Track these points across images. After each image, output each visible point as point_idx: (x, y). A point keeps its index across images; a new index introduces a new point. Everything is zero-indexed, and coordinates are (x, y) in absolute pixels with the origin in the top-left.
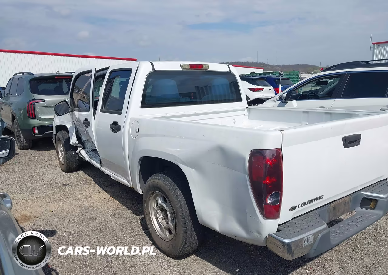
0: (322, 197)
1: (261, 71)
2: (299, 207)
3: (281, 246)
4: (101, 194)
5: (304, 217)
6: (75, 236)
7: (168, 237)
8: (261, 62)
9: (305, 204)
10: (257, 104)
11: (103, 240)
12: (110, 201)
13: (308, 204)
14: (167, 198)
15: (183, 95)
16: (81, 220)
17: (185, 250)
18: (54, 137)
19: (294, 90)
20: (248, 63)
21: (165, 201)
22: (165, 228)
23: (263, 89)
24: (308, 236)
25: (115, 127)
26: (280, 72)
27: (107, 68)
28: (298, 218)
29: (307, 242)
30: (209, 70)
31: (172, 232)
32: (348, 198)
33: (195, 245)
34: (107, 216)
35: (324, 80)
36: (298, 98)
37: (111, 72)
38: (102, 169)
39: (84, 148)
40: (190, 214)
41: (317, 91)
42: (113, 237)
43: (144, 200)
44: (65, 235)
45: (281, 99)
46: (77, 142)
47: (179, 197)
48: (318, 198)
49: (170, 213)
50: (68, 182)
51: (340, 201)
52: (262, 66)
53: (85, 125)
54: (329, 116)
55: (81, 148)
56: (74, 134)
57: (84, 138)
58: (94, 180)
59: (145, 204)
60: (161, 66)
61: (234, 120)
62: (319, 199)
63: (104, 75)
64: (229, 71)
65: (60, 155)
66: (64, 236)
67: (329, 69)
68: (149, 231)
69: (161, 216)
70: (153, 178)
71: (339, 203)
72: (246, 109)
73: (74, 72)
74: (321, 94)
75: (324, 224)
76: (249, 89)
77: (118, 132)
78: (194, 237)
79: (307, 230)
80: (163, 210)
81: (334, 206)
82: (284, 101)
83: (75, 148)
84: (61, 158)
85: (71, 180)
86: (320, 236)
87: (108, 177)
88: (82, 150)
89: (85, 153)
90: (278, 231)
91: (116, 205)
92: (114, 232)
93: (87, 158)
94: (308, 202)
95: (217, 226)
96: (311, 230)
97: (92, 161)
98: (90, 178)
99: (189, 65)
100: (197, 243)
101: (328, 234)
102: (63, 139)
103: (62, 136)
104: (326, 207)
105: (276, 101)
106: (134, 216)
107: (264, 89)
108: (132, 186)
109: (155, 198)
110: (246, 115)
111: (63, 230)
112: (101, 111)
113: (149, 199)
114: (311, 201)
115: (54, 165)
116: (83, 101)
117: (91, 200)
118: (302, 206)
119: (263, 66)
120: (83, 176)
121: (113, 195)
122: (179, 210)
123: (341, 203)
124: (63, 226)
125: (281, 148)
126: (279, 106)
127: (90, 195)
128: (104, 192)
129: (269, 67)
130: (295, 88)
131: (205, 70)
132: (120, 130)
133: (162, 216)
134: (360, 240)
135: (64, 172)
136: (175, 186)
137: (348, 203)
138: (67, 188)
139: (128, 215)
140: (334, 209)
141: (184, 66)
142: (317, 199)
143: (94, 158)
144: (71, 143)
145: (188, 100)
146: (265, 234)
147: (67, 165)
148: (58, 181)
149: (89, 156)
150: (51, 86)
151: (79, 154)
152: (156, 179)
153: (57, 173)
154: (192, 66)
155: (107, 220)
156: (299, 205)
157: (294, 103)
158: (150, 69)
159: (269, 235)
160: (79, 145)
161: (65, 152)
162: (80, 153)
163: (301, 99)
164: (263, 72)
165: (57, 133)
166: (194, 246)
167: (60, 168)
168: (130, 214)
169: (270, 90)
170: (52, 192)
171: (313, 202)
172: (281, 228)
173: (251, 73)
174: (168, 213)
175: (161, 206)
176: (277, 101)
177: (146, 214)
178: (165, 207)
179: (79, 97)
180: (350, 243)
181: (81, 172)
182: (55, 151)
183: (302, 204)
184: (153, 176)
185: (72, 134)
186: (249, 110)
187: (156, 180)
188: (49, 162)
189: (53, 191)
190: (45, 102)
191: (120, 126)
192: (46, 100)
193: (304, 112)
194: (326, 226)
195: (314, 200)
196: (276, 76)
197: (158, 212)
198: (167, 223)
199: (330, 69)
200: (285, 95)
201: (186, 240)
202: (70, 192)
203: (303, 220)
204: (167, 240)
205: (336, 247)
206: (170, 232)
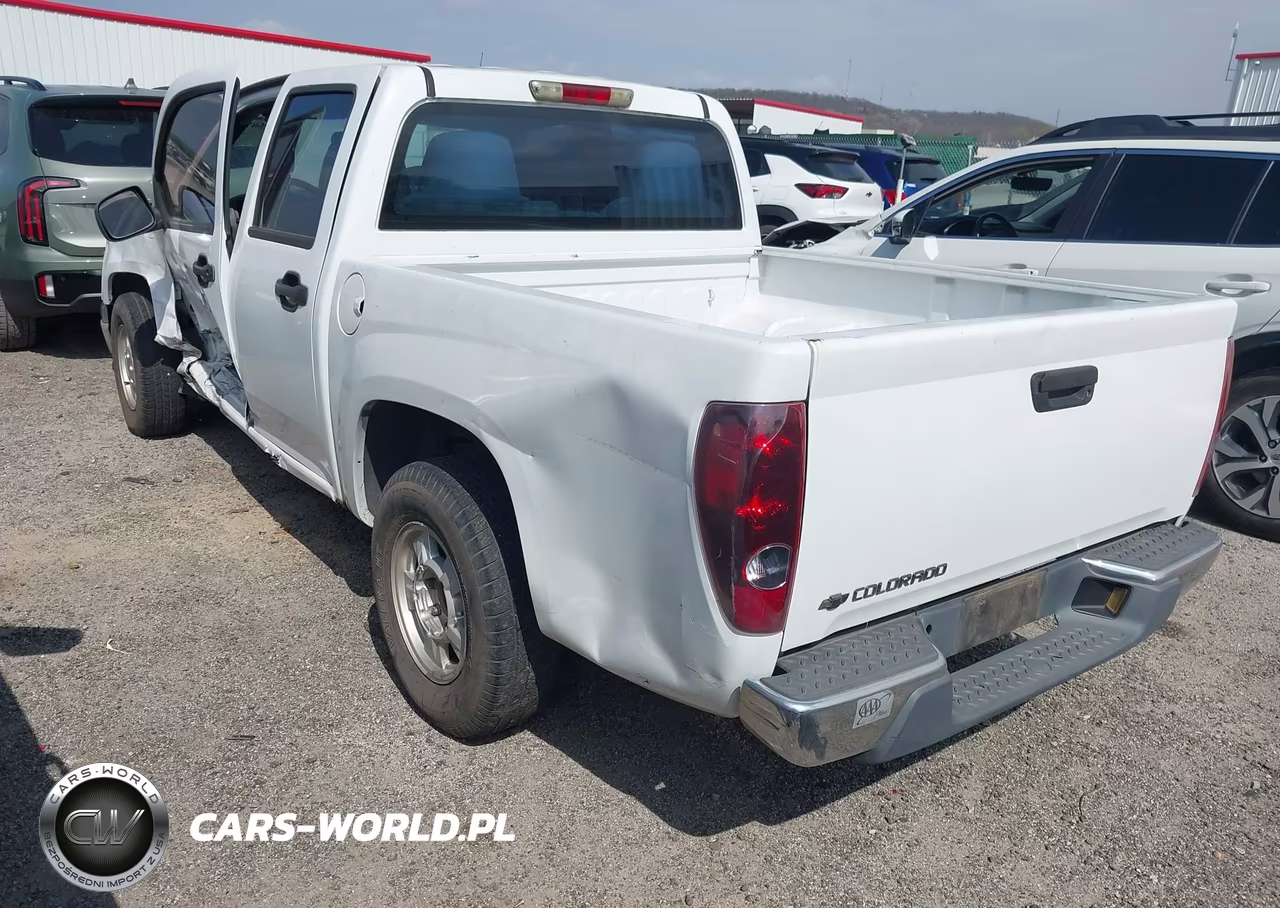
0: (941, 569)
1: (854, 128)
2: (855, 599)
3: (779, 721)
4: (249, 515)
5: (874, 630)
6: (143, 654)
7: (446, 671)
8: (859, 97)
9: (877, 589)
10: (808, 241)
11: (234, 671)
12: (277, 542)
13: (888, 589)
14: (445, 543)
15: (535, 194)
16: (171, 600)
17: (493, 716)
18: (104, 312)
19: (934, 203)
20: (815, 96)
21: (441, 555)
22: (438, 643)
23: (844, 191)
24: (874, 693)
25: (292, 291)
26: (905, 136)
27: (279, 82)
28: (854, 634)
29: (869, 713)
30: (631, 108)
31: (458, 655)
32: (1033, 576)
33: (529, 702)
34: (259, 589)
35: (1042, 174)
36: (946, 230)
37: (293, 95)
38: (252, 432)
39: (204, 358)
40: (515, 601)
41: (1016, 211)
42: (271, 661)
43: (375, 545)
44: (109, 647)
45: (887, 228)
46: (178, 335)
47: (483, 543)
48: (927, 573)
49: (454, 596)
50: (145, 471)
51: (1010, 584)
52: (860, 112)
53: (200, 280)
54: (1019, 297)
55: (193, 359)
56: (171, 306)
57: (202, 325)
58: (233, 469)
59: (377, 561)
60: (458, 84)
61: (710, 291)
62: (929, 575)
63: (268, 106)
64: (703, 117)
65: (125, 377)
66: (105, 652)
67: (1057, 135)
68: (388, 648)
69: (426, 603)
70: (403, 474)
71: (1002, 594)
72: (754, 256)
73: (166, 88)
74: (1028, 219)
75: (937, 657)
76: (798, 186)
77: (300, 310)
78: (527, 675)
79: (873, 674)
80: (433, 583)
81: (984, 602)
82: (897, 235)
83: (174, 357)
84: (128, 389)
85: (157, 465)
86: (916, 695)
87: (269, 460)
88: (196, 364)
89: (206, 376)
90: (779, 671)
91: (297, 558)
92: (276, 645)
93: (209, 392)
94: (889, 583)
95: (593, 647)
96: (885, 677)
97: (224, 402)
98: (221, 460)
99: (561, 86)
100: (536, 695)
101: (946, 689)
102: (134, 323)
103: (131, 313)
104: (957, 603)
105: (871, 234)
106: (352, 596)
107: (847, 189)
108: (341, 498)
109: (410, 542)
110: (752, 278)
111: (105, 629)
112: (252, 233)
113: (392, 544)
114: (900, 582)
115: (106, 410)
116: (201, 195)
117: (213, 535)
118: (866, 596)
119: (865, 112)
120: (198, 454)
121: (291, 524)
122: (480, 589)
123: (1012, 589)
124: (107, 618)
125: (806, 402)
126: (880, 253)
127: (212, 519)
128: (262, 510)
129: (885, 116)
130: (936, 196)
131: (616, 107)
132: (303, 302)
133: (431, 604)
134: (1069, 709)
135: (137, 435)
136: (474, 509)
137: (1035, 591)
138: (138, 490)
139: (330, 590)
140: (985, 609)
141: (545, 88)
142: (923, 576)
143: (231, 396)
144: (159, 338)
145: (552, 210)
146: (734, 681)
147: (145, 412)
148: (113, 465)
149: (216, 386)
150: (111, 133)
151: (185, 379)
152: (413, 479)
153: (112, 439)
154: (572, 92)
155: (257, 604)
156: (855, 593)
157: (930, 248)
158: (420, 94)
159: (747, 684)
160: (187, 347)
161: (140, 368)
162: (189, 373)
163: (953, 233)
164: (860, 132)
165: (113, 302)
166: (525, 702)
167: (125, 423)
168: (337, 586)
169: (870, 194)
170: (86, 500)
171: (907, 584)
172: (788, 661)
173: (817, 131)
174: (448, 594)
175: (428, 570)
176: (877, 234)
177: (379, 594)
178: (439, 573)
179: (186, 181)
180: (1036, 718)
181: (193, 439)
182: (110, 361)
183: (867, 590)
184: (406, 471)
185: (163, 307)
186: (765, 261)
187: (411, 485)
188: (89, 398)
189: (91, 497)
190: (82, 188)
191: (305, 290)
192: (86, 180)
193: (940, 280)
194: (942, 664)
195: (913, 578)
196: (897, 150)
197: (418, 588)
198: (445, 625)
199: (1061, 135)
200: (900, 217)
201: (497, 683)
202: (149, 506)
203: (870, 640)
204: (442, 681)
205: (991, 730)
206: (453, 657)
